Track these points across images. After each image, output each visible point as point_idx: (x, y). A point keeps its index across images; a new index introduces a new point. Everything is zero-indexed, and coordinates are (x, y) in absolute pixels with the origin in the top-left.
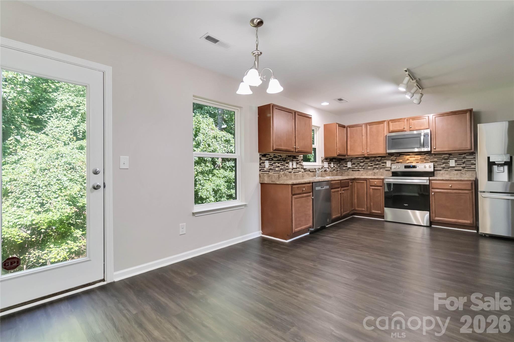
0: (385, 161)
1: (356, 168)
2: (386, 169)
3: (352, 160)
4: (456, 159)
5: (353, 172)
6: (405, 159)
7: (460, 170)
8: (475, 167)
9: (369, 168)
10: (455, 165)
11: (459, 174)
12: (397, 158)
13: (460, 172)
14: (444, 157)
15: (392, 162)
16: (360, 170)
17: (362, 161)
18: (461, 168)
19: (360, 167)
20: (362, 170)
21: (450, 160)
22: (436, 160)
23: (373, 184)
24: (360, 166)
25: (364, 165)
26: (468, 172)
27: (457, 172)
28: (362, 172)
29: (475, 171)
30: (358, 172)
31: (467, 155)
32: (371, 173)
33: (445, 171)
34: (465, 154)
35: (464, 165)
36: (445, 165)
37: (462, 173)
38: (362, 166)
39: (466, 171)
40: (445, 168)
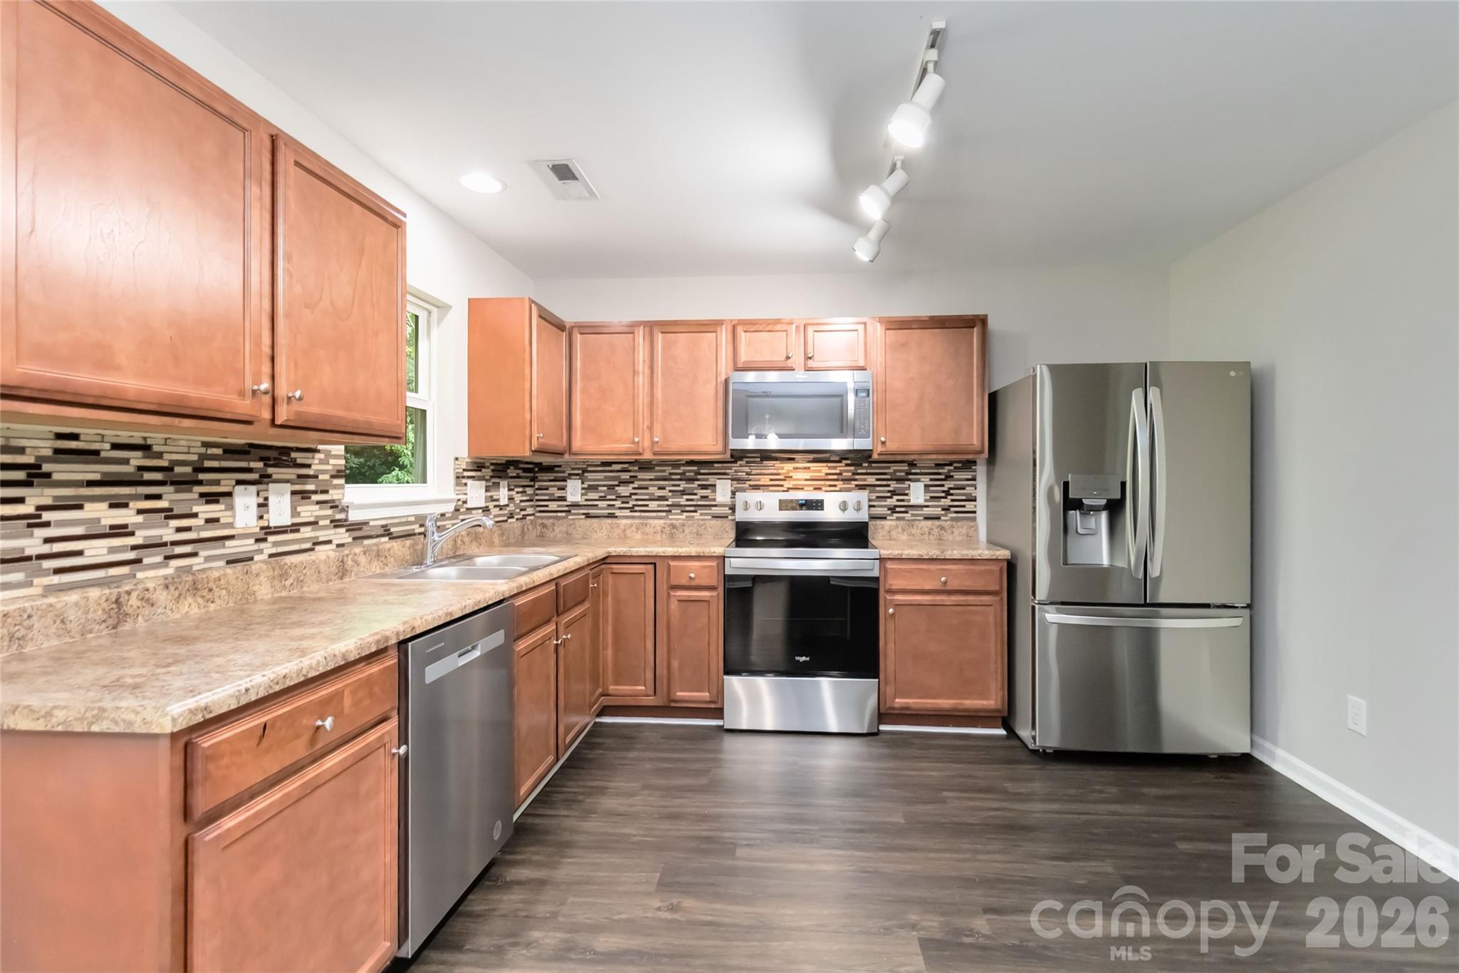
0: (712, 479)
1: (601, 504)
2: (715, 510)
3: (585, 471)
4: (926, 480)
5: (590, 521)
6: (779, 474)
7: (938, 518)
8: (975, 506)
9: (653, 505)
10: (926, 501)
11: (937, 530)
12: (754, 472)
13: (937, 523)
14: (895, 471)
15: (736, 485)
16: (618, 513)
17: (625, 476)
18: (938, 511)
19: (618, 504)
20: (627, 513)
21: (912, 484)
22: (871, 480)
23: (683, 581)
24: (619, 497)
25: (631, 494)
26: (959, 523)
27: (929, 523)
28: (624, 521)
29: (974, 519)
30: (609, 521)
31: (955, 468)
33: (898, 519)
34: (950, 464)
35: (947, 502)
36: (898, 500)
37: (942, 528)
38: (625, 499)
39: (953, 519)
40: (898, 509)
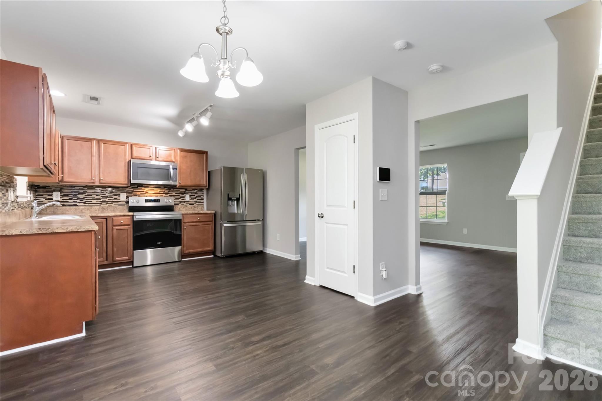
0: (118, 193)
1: (69, 201)
2: (120, 203)
3: (62, 189)
4: (190, 194)
5: (64, 207)
6: (144, 191)
7: (193, 204)
8: (203, 201)
9: (94, 201)
10: (190, 200)
11: (193, 208)
12: (134, 190)
13: (193, 206)
14: (181, 191)
15: (128, 195)
16: (78, 204)
17: (81, 191)
18: (193, 202)
19: (78, 201)
20: (82, 204)
21: (186, 195)
22: (174, 194)
23: (119, 223)
24: (78, 198)
25: (84, 198)
26: (199, 206)
27: (191, 206)
28: (81, 207)
29: (203, 205)
30: (75, 207)
31: (198, 191)
32: (97, 209)
33: (182, 205)
34: (197, 190)
35: (196, 200)
36: (182, 200)
37: (195, 207)
38: (81, 199)
39: (197, 205)
40: (182, 202)
